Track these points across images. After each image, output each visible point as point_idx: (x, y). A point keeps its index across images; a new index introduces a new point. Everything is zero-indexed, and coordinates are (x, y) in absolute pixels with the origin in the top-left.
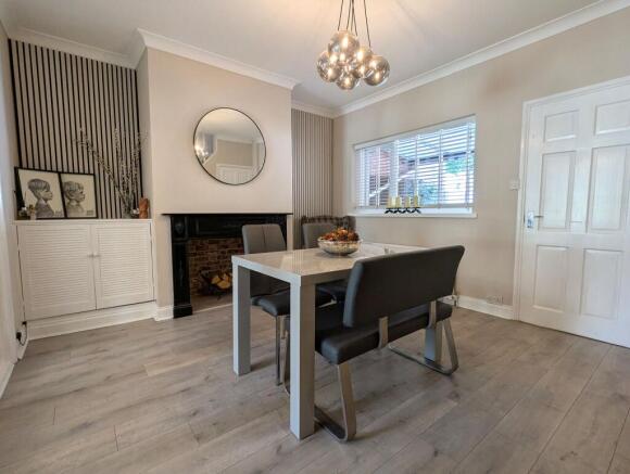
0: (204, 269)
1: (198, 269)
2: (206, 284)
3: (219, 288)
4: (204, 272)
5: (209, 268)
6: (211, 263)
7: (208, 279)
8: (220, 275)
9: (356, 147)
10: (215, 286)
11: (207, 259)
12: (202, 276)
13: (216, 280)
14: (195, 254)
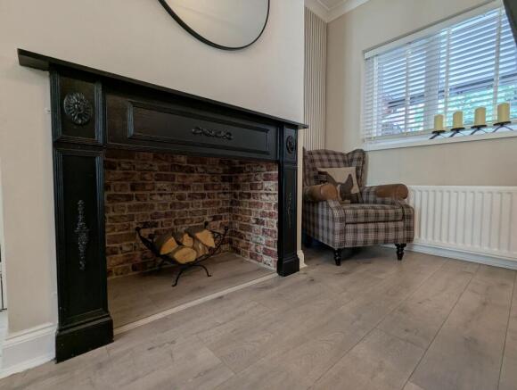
0: (146, 225)
1: (134, 224)
2: (149, 254)
3: (174, 261)
4: (145, 232)
5: (156, 225)
6: (157, 215)
7: (153, 246)
8: (178, 238)
9: (367, 55)
10: (168, 257)
11: (152, 207)
12: (142, 238)
13: (169, 246)
14: (129, 198)
